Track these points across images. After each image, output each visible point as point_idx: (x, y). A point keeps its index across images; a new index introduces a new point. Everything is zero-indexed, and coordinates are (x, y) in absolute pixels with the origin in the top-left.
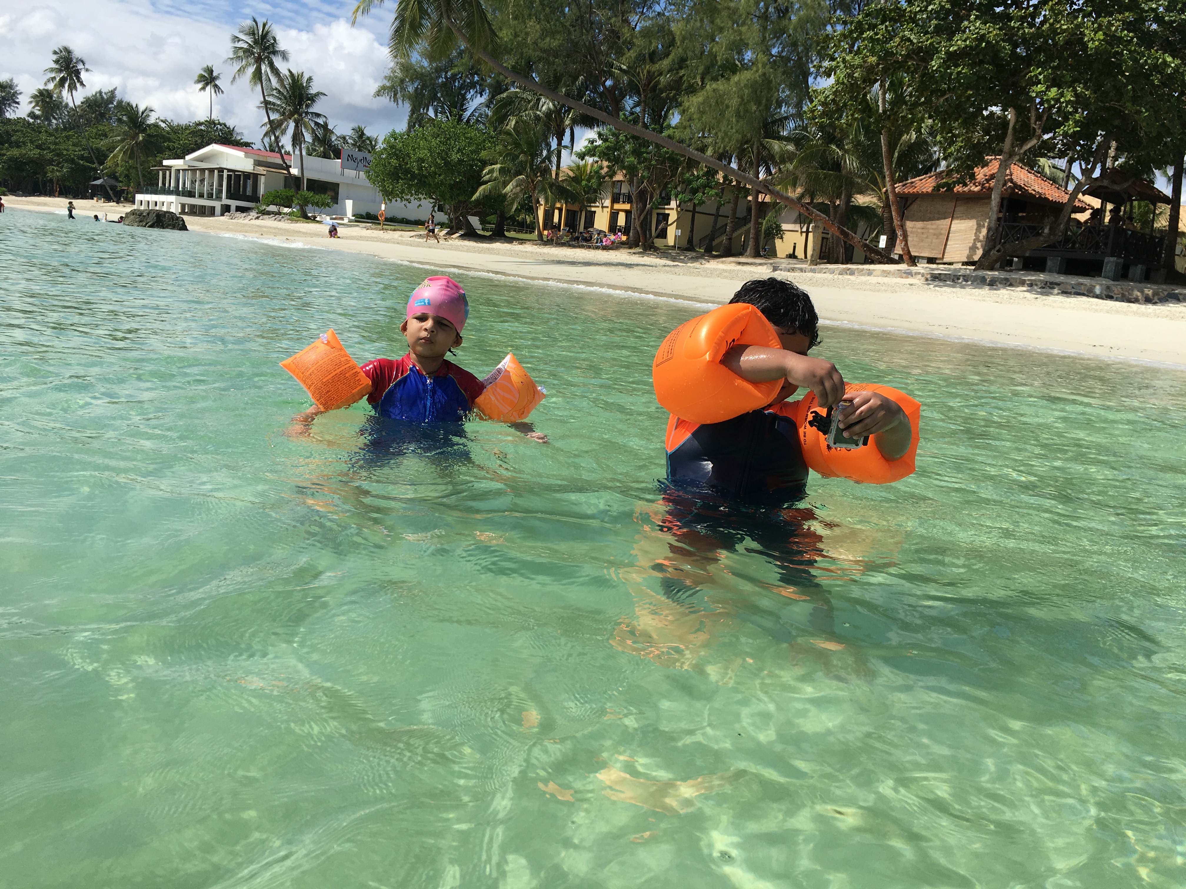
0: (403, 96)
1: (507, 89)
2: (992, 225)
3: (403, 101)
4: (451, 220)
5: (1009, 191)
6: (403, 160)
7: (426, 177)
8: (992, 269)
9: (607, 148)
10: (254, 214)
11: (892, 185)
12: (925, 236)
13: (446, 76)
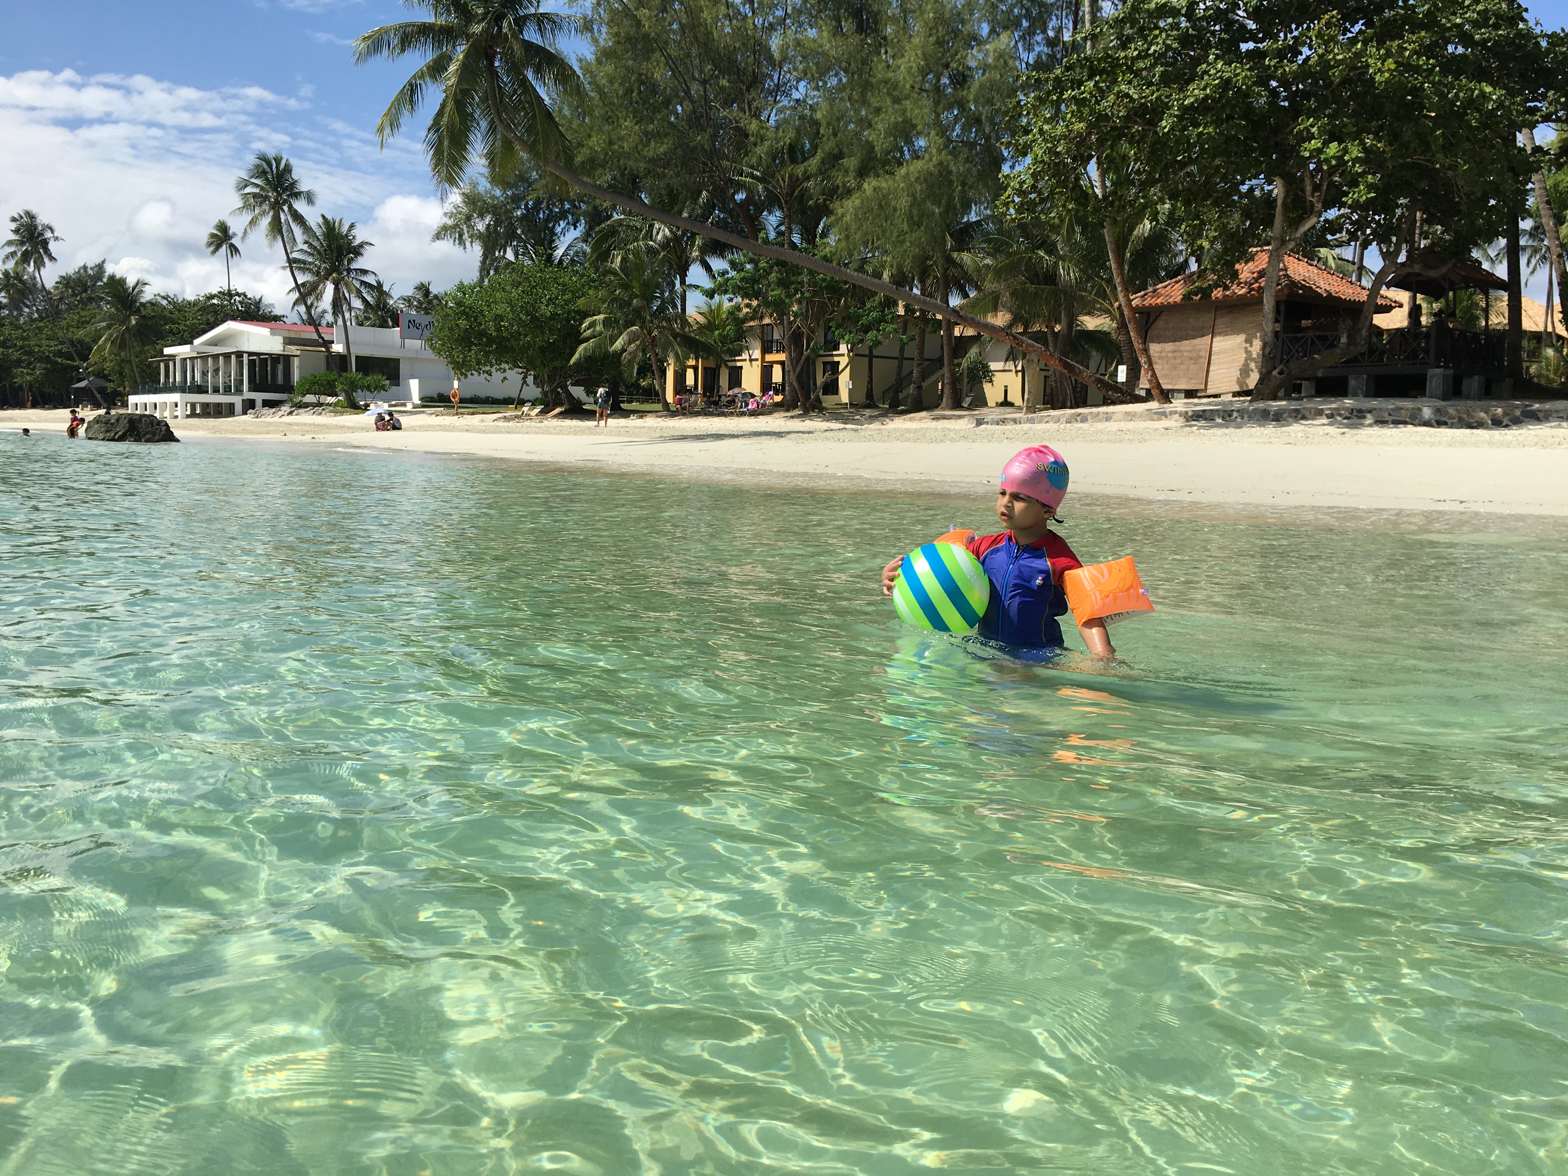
0: (471, 236)
1: (609, 217)
2: (1270, 338)
3: (472, 242)
4: (545, 394)
5: (1286, 291)
6: (475, 320)
7: (508, 340)
8: (1275, 398)
9: (742, 280)
10: (286, 408)
11: (1126, 296)
12: (1178, 361)
13: (526, 205)
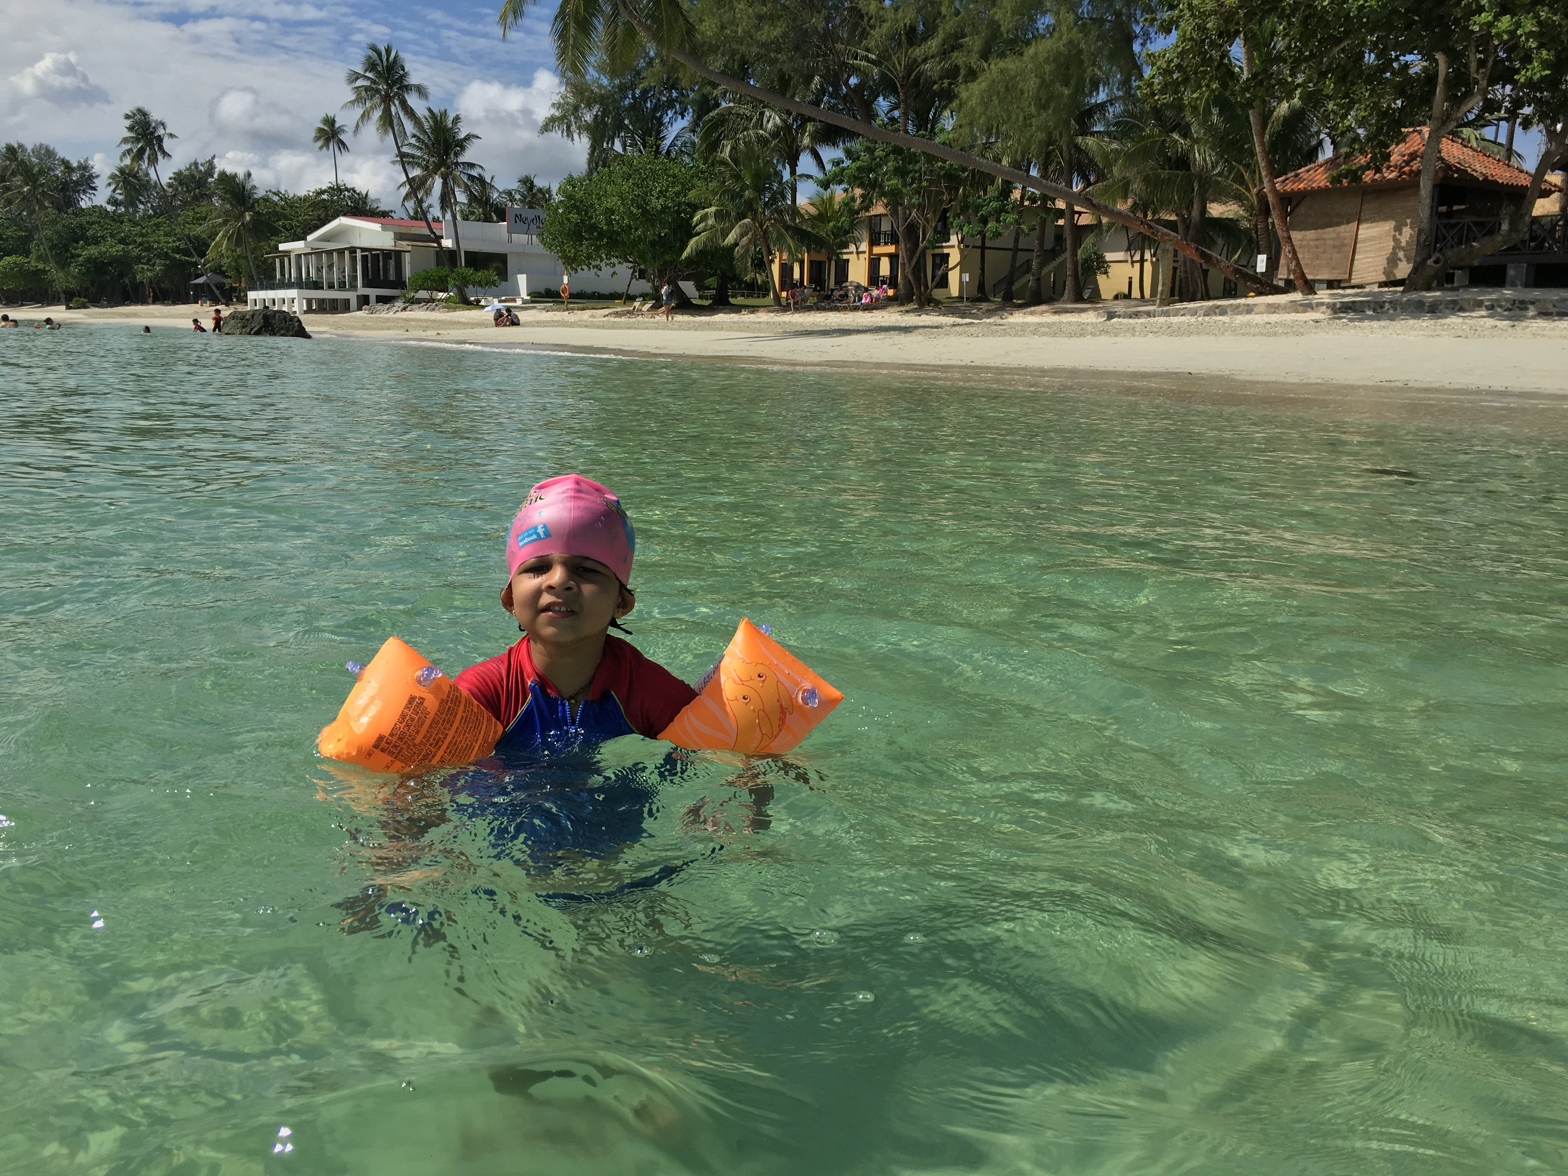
0: (579, 128)
1: (718, 105)
2: (1425, 225)
3: (579, 134)
5: (1441, 175)
6: (586, 214)
7: (619, 234)
8: (1429, 289)
9: (859, 169)
10: (399, 304)
11: (1271, 179)
12: (1321, 250)
13: (633, 95)
